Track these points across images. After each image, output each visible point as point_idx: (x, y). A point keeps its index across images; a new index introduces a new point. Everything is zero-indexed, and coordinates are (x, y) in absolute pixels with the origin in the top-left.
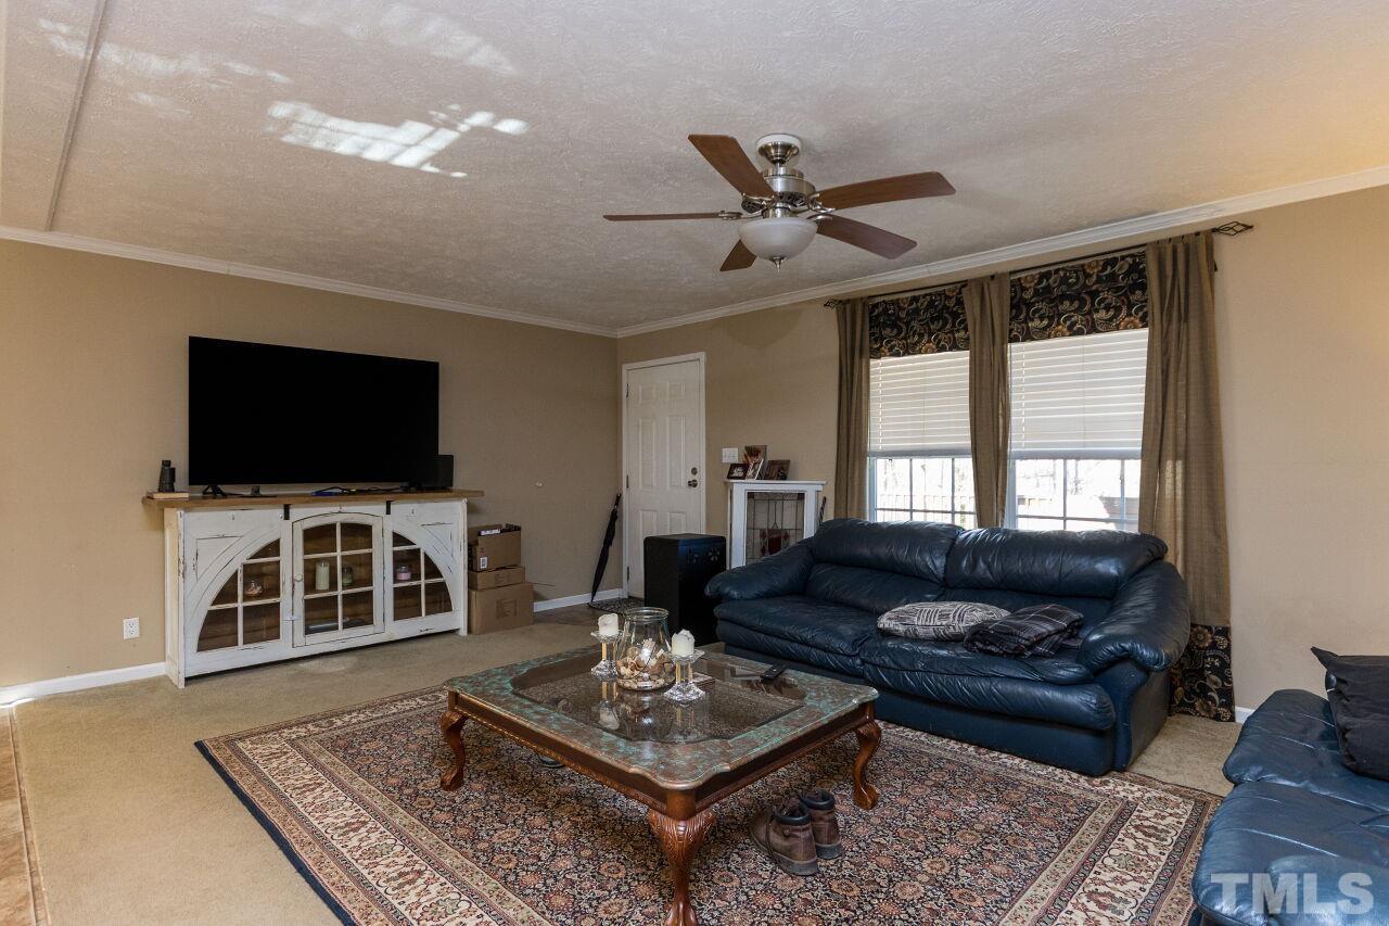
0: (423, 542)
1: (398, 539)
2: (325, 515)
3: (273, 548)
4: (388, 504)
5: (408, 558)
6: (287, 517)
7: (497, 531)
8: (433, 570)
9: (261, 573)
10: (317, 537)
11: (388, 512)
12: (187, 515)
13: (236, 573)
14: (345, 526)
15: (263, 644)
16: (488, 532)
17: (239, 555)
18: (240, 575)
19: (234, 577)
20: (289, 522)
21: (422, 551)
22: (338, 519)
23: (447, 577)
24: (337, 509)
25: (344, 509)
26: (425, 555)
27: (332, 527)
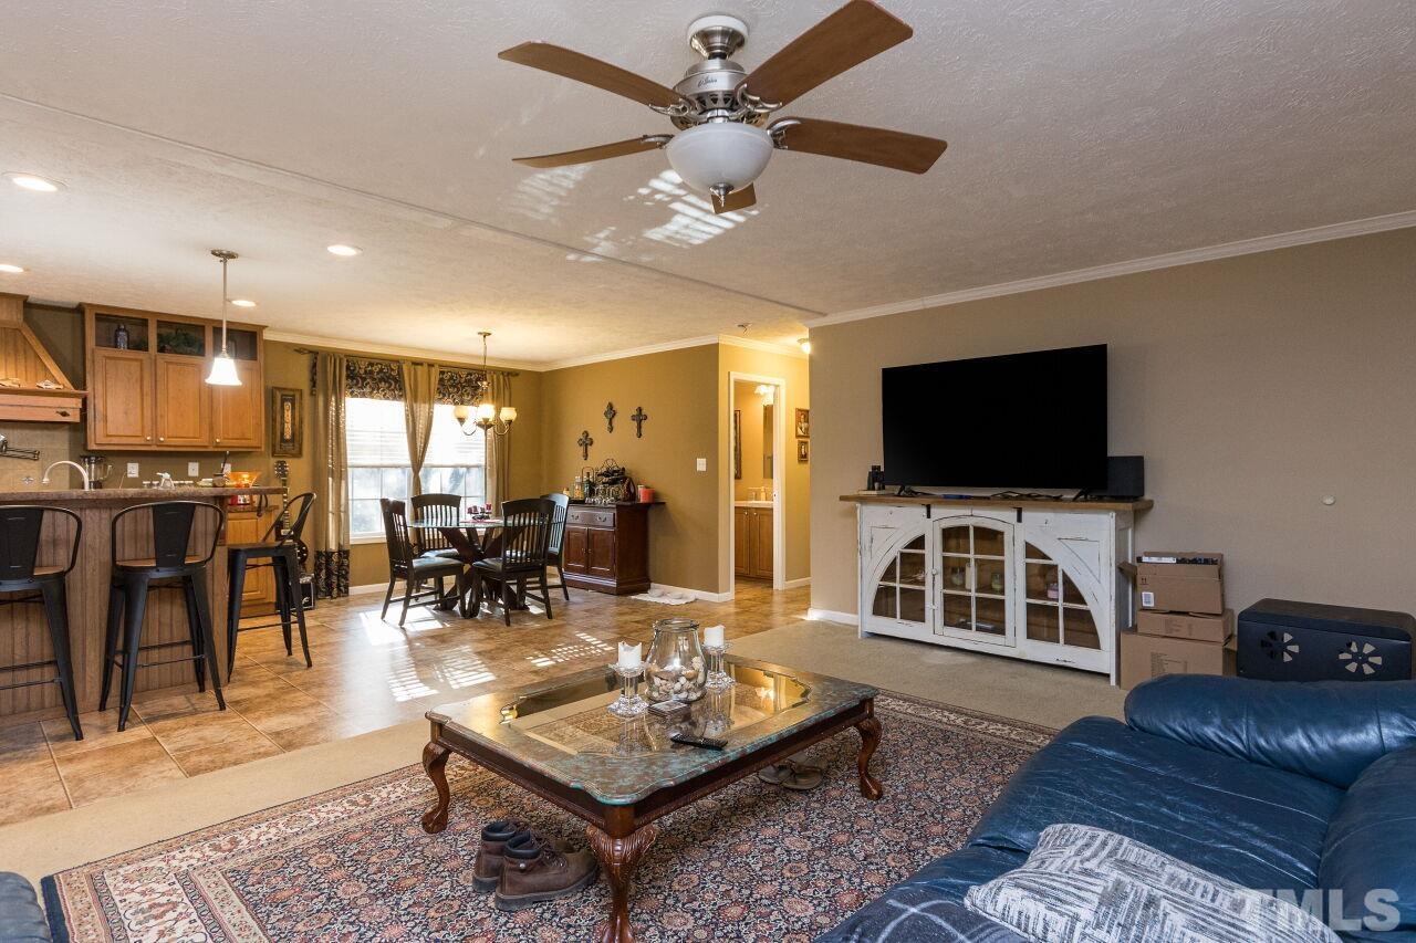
0: (1062, 559)
1: (1031, 551)
2: (959, 517)
3: (919, 542)
4: (1020, 512)
5: (1042, 574)
6: (929, 516)
7: (1171, 560)
8: (1073, 594)
9: (911, 561)
10: (953, 536)
11: (1019, 520)
12: (864, 507)
13: (895, 559)
14: (977, 529)
15: (912, 623)
16: (1154, 560)
17: (895, 545)
18: (898, 561)
19: (894, 562)
20: (930, 520)
21: (1059, 569)
22: (971, 522)
23: (1091, 606)
24: (968, 512)
25: (975, 512)
26: (1064, 573)
27: (965, 529)
